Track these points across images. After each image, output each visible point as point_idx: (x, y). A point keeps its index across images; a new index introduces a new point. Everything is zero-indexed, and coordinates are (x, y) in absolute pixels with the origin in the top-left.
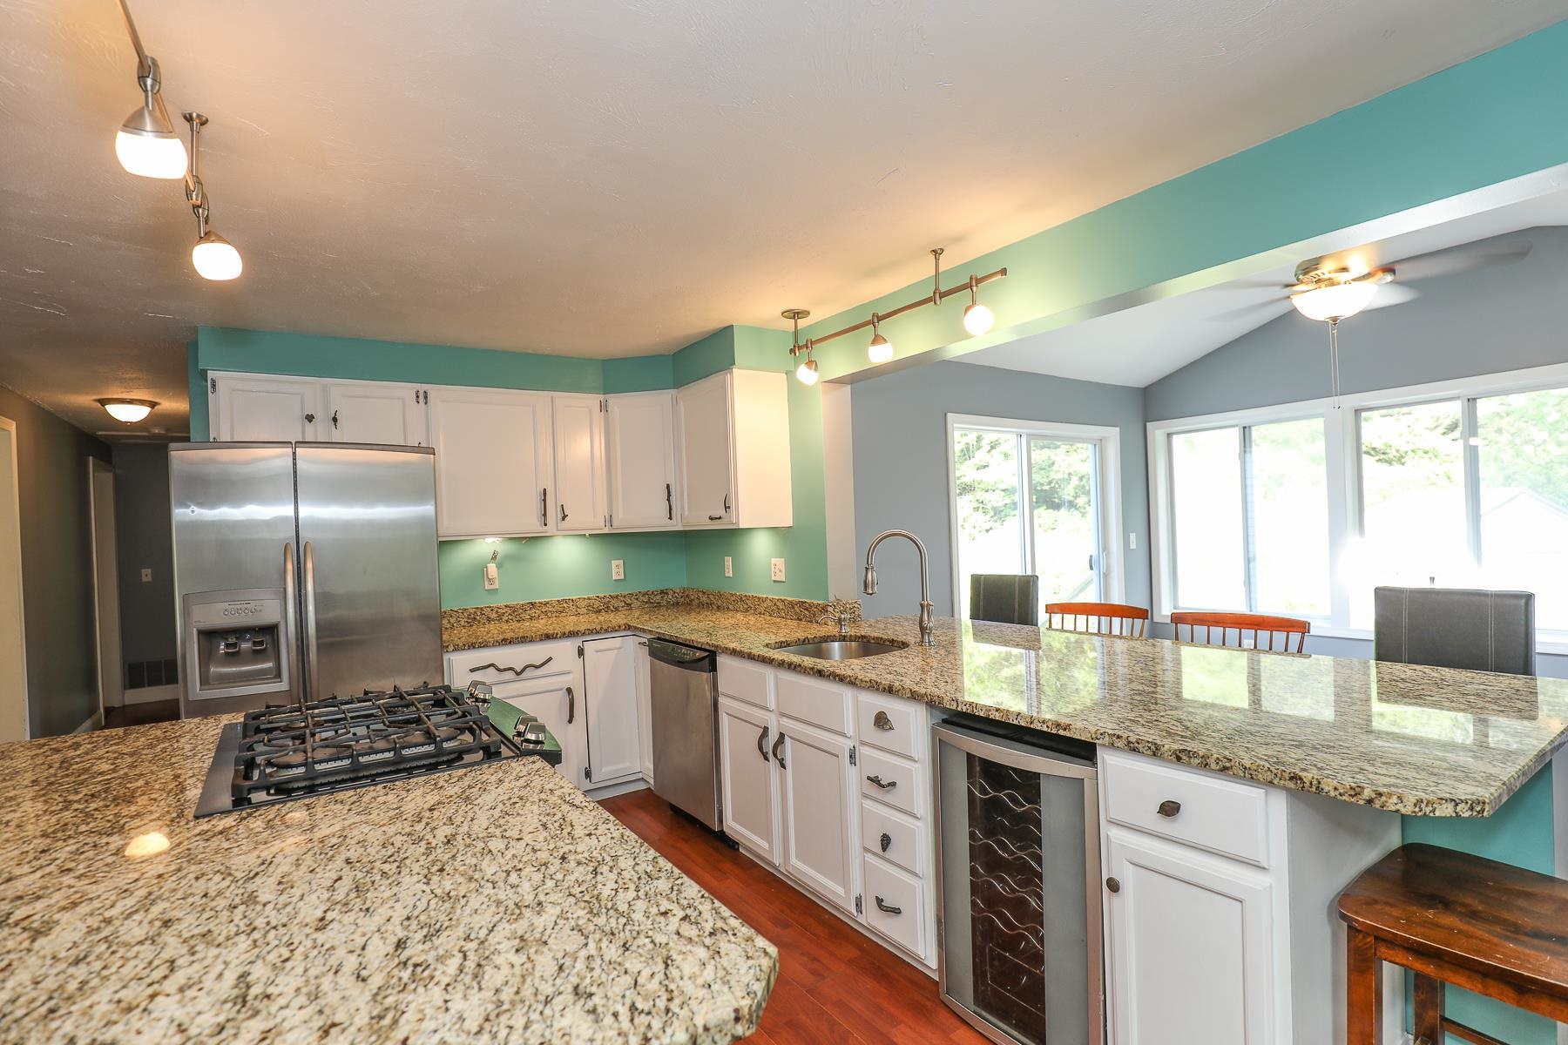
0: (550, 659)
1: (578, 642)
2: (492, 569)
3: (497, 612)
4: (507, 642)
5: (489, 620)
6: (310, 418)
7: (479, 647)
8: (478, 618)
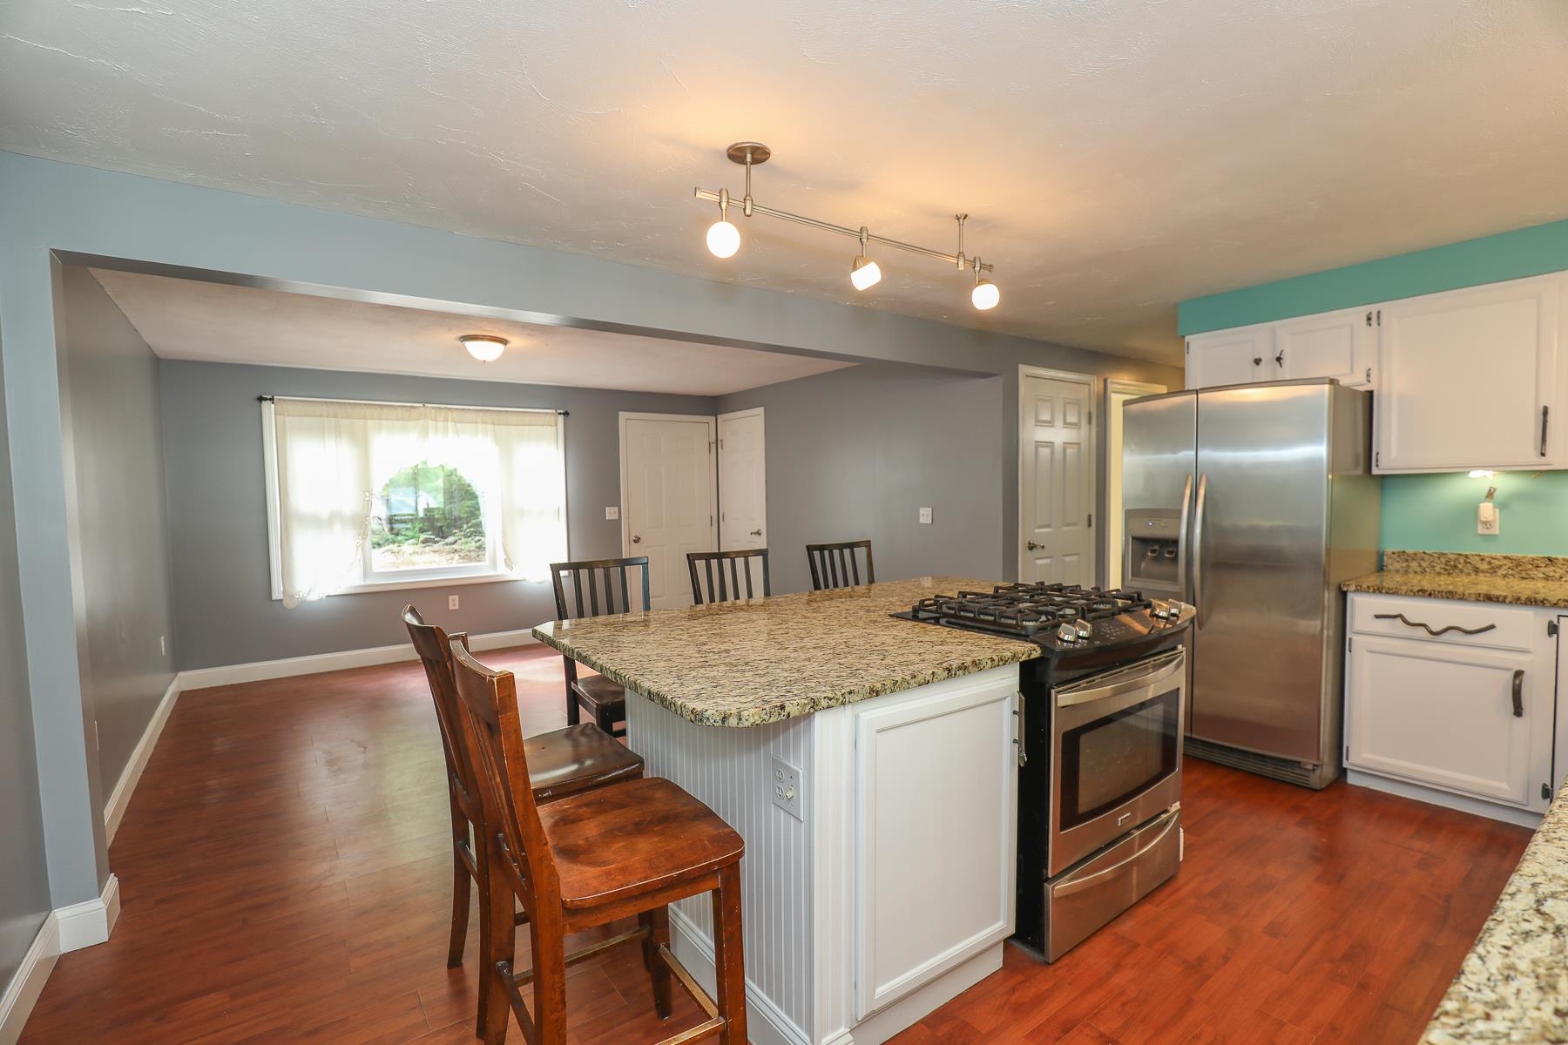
0: (1492, 627)
1: (1552, 615)
2: (1487, 510)
3: (1490, 563)
4: (1423, 593)
5: (1477, 570)
6: (1257, 361)
7: (1387, 593)
8: (1460, 566)
